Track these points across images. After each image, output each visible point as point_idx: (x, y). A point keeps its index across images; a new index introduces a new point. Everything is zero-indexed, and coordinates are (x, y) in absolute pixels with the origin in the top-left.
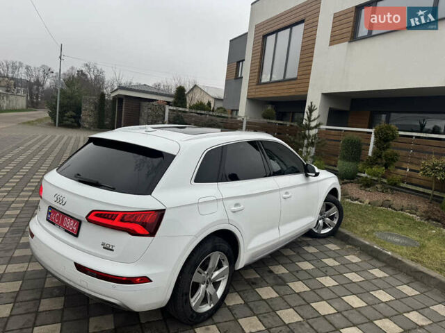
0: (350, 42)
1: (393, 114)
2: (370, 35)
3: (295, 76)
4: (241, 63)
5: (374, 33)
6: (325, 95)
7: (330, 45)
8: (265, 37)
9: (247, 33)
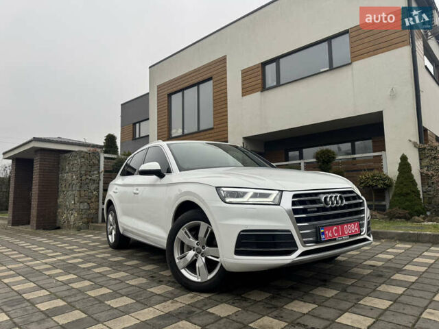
0: (262, 91)
1: (304, 150)
2: (279, 85)
3: (211, 126)
4: (138, 125)
5: (282, 83)
6: (246, 139)
7: (243, 96)
8: (170, 95)
9: (148, 94)
